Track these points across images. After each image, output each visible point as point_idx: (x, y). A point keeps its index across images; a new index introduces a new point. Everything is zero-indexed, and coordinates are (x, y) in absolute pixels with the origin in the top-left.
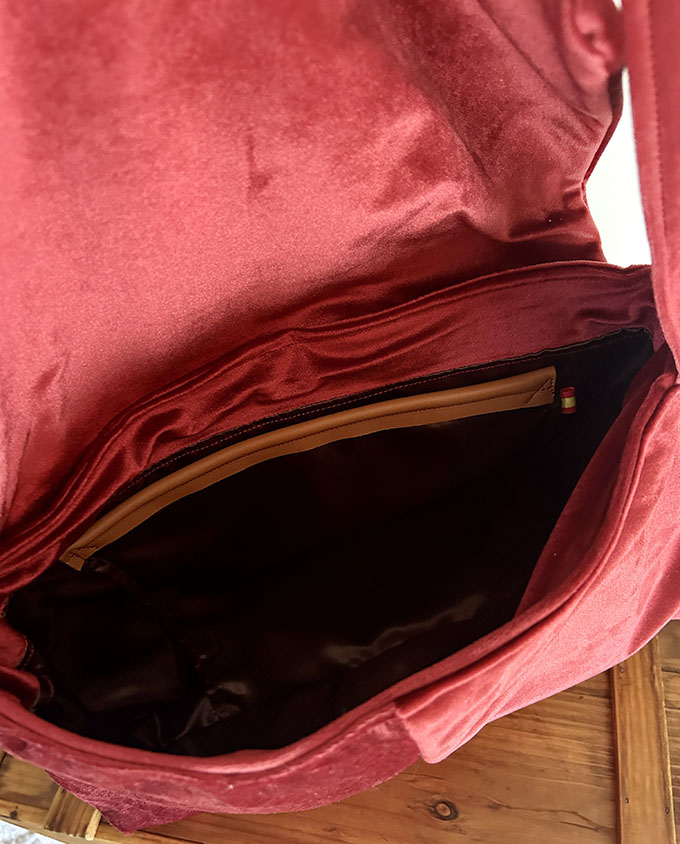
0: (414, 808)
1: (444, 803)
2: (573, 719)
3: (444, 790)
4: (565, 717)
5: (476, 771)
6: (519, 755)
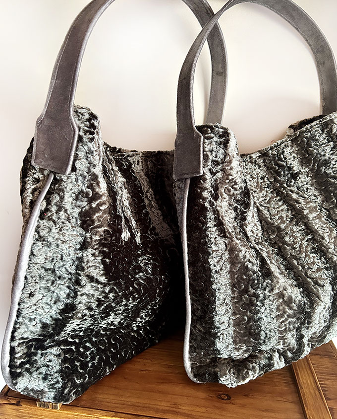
0: (211, 397)
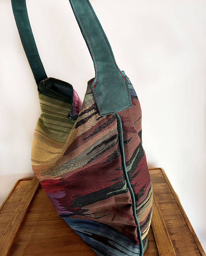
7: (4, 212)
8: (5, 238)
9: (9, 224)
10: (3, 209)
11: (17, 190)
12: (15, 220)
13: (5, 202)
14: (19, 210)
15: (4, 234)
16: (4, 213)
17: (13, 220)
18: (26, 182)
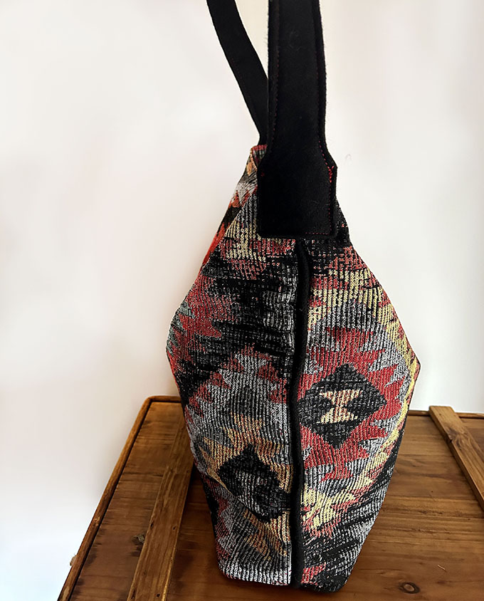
1: (408, 583)
2: (469, 531)
3: (405, 576)
4: (464, 530)
5: (421, 563)
6: (444, 552)
7: (133, 470)
8: (155, 533)
9: (157, 502)
10: (127, 462)
11: (149, 422)
12: (170, 495)
13: (129, 445)
14: (172, 471)
15: (152, 525)
16: (133, 473)
17: (165, 494)
18: (168, 406)
